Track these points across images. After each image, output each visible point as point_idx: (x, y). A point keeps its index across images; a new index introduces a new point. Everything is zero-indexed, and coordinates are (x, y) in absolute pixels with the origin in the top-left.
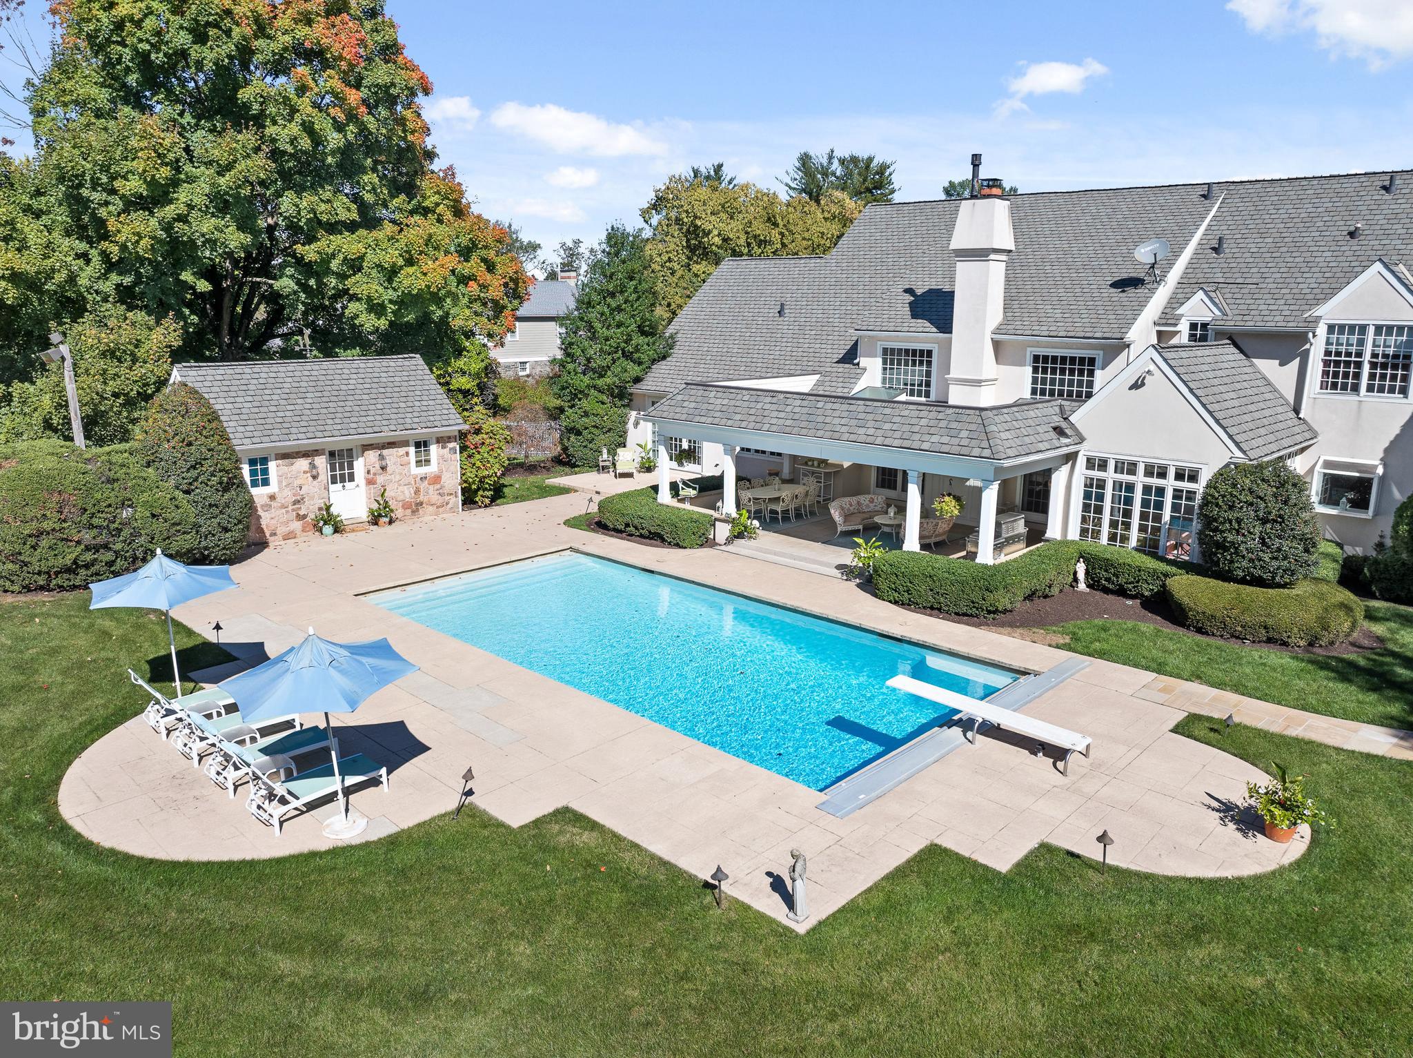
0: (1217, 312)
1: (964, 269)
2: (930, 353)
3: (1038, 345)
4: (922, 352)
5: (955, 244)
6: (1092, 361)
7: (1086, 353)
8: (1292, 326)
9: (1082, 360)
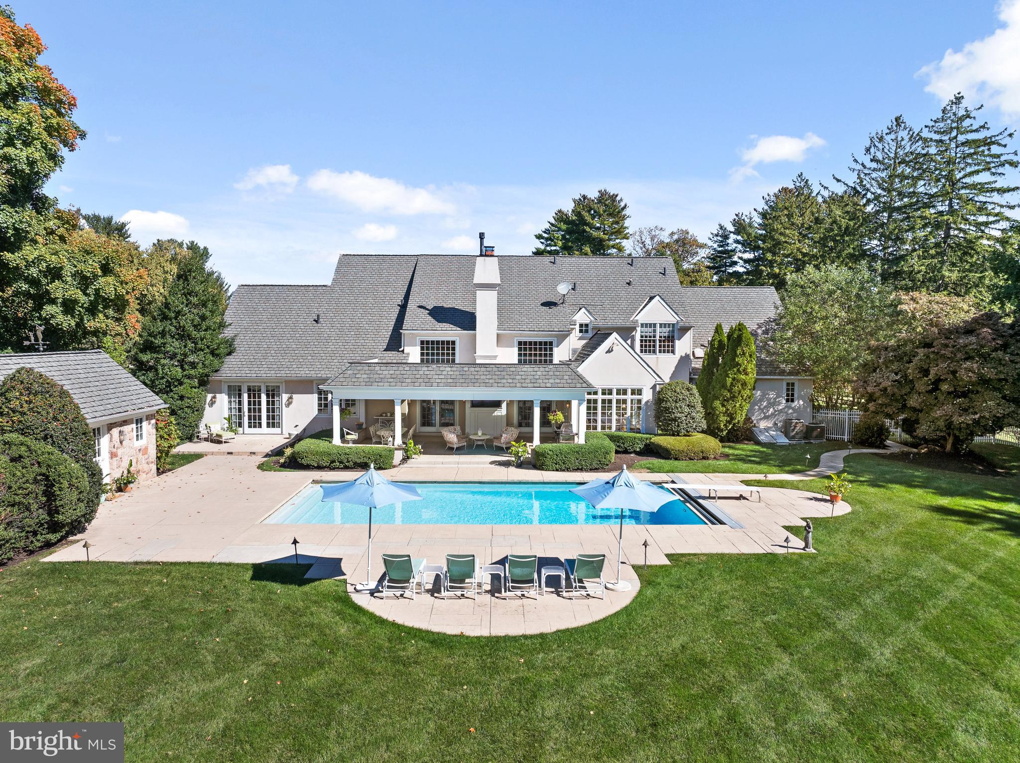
0: (592, 319)
1: (481, 294)
2: (453, 343)
3: (521, 336)
4: (448, 342)
5: (475, 281)
6: (551, 343)
7: (548, 339)
8: (628, 324)
9: (546, 343)
